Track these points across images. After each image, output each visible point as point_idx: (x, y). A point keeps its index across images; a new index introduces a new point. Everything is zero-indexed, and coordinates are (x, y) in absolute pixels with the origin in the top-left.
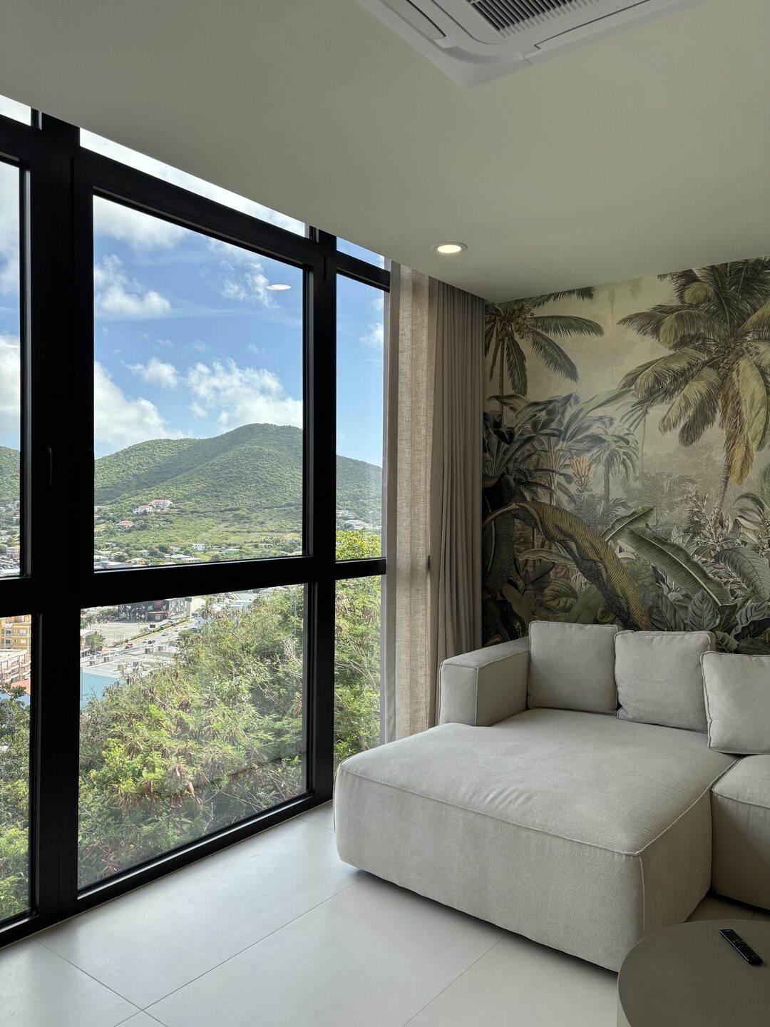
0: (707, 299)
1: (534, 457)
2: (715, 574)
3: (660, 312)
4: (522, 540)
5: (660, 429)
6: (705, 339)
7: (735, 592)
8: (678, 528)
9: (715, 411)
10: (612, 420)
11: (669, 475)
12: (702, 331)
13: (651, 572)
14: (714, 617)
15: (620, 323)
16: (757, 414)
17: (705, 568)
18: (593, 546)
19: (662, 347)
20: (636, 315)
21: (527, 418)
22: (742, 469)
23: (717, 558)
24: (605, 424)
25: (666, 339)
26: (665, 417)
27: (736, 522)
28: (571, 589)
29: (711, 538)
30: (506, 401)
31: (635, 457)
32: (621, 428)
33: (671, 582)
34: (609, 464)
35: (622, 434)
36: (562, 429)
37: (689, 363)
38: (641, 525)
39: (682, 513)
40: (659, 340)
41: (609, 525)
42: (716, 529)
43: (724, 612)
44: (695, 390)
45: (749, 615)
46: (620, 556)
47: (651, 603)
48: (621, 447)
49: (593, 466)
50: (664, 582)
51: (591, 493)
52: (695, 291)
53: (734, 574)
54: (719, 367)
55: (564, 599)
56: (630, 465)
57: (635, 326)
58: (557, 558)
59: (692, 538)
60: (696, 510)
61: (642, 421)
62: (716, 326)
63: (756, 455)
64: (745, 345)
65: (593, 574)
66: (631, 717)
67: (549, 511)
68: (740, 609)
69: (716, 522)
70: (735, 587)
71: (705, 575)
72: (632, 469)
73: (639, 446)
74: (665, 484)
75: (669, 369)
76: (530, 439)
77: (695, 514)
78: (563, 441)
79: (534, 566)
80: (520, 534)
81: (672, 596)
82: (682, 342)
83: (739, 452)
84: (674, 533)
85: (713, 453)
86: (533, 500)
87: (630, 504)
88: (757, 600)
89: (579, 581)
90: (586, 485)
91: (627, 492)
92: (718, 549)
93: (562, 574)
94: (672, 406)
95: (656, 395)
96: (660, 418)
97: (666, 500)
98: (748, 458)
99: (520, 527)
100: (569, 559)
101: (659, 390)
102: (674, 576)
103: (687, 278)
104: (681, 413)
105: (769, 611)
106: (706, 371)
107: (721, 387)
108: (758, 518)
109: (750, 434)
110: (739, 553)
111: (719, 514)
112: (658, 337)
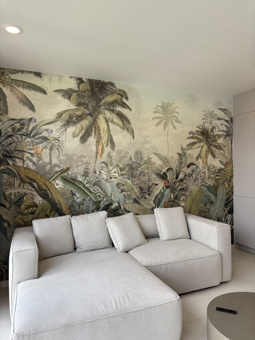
0: (88, 90)
1: (14, 145)
2: (93, 190)
3: (71, 91)
4: (8, 184)
5: (72, 137)
6: (87, 105)
7: (100, 196)
8: (80, 174)
9: (92, 132)
10: (52, 131)
11: (76, 155)
12: (86, 102)
13: (70, 192)
14: (93, 206)
15: (54, 91)
16: (105, 134)
17: (90, 189)
18: (45, 184)
19: (72, 105)
20: (61, 90)
21: (9, 125)
22: (101, 153)
23: (94, 185)
24: (49, 132)
25: (73, 102)
26: (74, 132)
28: (35, 203)
29: (92, 178)
31: (62, 147)
32: (56, 135)
33: (78, 195)
34: (51, 149)
35: (56, 137)
36: (28, 132)
37: (82, 113)
38: (66, 174)
39: (81, 169)
40: (71, 102)
41: (52, 174)
42: (93, 174)
43: (97, 204)
44: (85, 123)
45: (104, 203)
46: (57, 187)
47: (70, 204)
48: (56, 143)
49: (44, 150)
50: (75, 196)
51: (43, 161)
52: (83, 86)
53: (100, 190)
54: (93, 116)
55: (31, 209)
56: (60, 150)
57: (61, 94)
58: (27, 190)
59: (85, 178)
60: (86, 167)
61: (65, 133)
62: (91, 101)
63: (105, 148)
64: (101, 110)
65: (45, 195)
67: (22, 169)
68: (102, 201)
69: (93, 172)
71: (90, 191)
72: (61, 152)
73: (64, 142)
74: (75, 158)
75: (75, 114)
76: (10, 136)
77: (86, 169)
78: (29, 138)
79: (15, 196)
80: (7, 181)
81: (78, 200)
82: (79, 104)
83: (100, 147)
84: (79, 176)
85: (92, 147)
86: (14, 164)
87: (61, 166)
88: (107, 197)
89: (38, 200)
90: (41, 158)
91: (59, 161)
92: (94, 181)
93: (30, 197)
94: (76, 128)
95: (70, 123)
96: (72, 132)
97: (75, 164)
98: (103, 149)
99: (6, 177)
100: (33, 191)
101: (71, 121)
102: (79, 193)
103: (80, 81)
104: (80, 131)
105: (111, 201)
106: (89, 117)
107: (94, 124)
108: (107, 170)
109: (104, 141)
110: (101, 182)
111: (94, 169)
112: (70, 100)
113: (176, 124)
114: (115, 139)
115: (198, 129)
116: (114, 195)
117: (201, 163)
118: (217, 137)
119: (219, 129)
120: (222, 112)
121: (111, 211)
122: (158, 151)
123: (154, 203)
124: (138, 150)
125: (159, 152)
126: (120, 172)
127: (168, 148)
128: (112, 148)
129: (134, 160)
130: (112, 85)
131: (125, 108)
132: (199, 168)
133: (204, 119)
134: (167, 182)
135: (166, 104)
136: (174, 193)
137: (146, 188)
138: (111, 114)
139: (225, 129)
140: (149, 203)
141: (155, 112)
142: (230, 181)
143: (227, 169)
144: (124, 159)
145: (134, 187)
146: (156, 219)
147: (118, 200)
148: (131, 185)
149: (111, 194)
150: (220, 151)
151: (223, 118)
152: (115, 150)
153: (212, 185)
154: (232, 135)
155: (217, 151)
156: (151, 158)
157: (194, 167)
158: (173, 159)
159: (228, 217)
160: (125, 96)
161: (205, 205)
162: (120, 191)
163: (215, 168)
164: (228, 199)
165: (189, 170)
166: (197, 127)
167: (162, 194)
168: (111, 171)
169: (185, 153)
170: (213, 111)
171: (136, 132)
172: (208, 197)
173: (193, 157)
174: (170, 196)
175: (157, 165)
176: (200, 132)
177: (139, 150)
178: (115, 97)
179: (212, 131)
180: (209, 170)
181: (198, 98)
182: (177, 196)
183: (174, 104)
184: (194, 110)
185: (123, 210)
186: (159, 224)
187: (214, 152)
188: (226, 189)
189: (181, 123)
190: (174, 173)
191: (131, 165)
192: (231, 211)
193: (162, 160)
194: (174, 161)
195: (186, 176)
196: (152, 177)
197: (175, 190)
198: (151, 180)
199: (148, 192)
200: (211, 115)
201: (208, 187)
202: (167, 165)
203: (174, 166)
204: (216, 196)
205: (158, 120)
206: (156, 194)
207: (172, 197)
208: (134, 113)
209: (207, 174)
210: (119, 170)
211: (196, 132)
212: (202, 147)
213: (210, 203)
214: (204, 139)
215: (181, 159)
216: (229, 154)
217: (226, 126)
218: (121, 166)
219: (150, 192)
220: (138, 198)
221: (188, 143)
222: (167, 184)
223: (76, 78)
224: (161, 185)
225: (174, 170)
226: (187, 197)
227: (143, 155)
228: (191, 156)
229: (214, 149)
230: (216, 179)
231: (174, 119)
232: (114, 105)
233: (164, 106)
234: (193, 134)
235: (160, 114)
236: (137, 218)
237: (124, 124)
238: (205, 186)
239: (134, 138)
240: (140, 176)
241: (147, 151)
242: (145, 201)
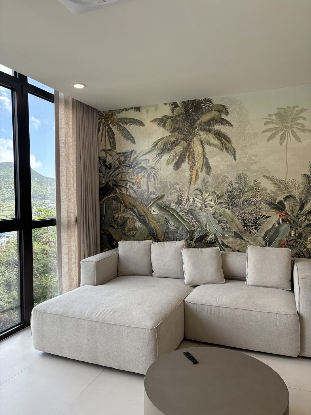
0: (182, 114)
1: (120, 175)
2: (187, 219)
3: (166, 118)
4: (116, 209)
5: (166, 164)
6: (182, 129)
7: (194, 225)
8: (174, 202)
9: (186, 157)
10: (149, 160)
11: (170, 182)
12: (181, 126)
13: (165, 219)
14: (187, 235)
15: (150, 122)
16: (200, 158)
17: (183, 217)
18: (143, 210)
19: (166, 132)
20: (157, 119)
21: (116, 159)
22: (195, 179)
23: (187, 213)
24: (146, 162)
25: (168, 129)
26: (168, 159)
27: (194, 199)
28: (135, 227)
29: (185, 205)
30: (107, 152)
31: (158, 175)
32: (152, 164)
33: (172, 223)
34: (148, 178)
35: (153, 166)
36: (130, 164)
37: (176, 139)
38: (160, 201)
39: (175, 196)
40: (165, 129)
41: (149, 201)
42: (187, 202)
43: (190, 233)
44: (179, 149)
45: (199, 234)
46: (153, 213)
47: (164, 231)
48: (152, 171)
49: (142, 179)
50: (169, 223)
51: (142, 189)
52: (178, 110)
53: (193, 219)
54: (187, 141)
55: (133, 232)
56: (156, 178)
57: (156, 123)
58: (129, 215)
59: (179, 206)
60: (180, 195)
61: (160, 161)
62: (186, 124)
63: (200, 174)
64: (195, 132)
65: (143, 221)
66: (157, 276)
67: (126, 197)
68: (196, 231)
69: (187, 199)
70: (194, 223)
71: (183, 220)
72: (157, 180)
73: (159, 171)
74: (169, 185)
75: (169, 141)
76: (118, 168)
77: (179, 196)
78: (131, 168)
79: (121, 219)
80: (115, 206)
81: (172, 228)
82: (173, 130)
83: (194, 173)
84: (172, 204)
85: (185, 173)
86: (120, 192)
87: (156, 193)
88: (201, 228)
89: (138, 224)
90: (140, 186)
91: (155, 188)
92: (188, 209)
93: (132, 222)
94: (171, 155)
95: (165, 151)
96: (166, 160)
97: (169, 192)
98: (197, 175)
99: (115, 203)
100: (134, 216)
101: (166, 149)
102: (172, 220)
103: (175, 105)
104: (174, 158)
105: (206, 232)
106: (183, 142)
107: (188, 148)
108: (201, 198)
109: (198, 166)
110: (195, 211)
111: (188, 196)
112: (165, 128)
113: (300, 134)
114: (211, 162)
116: (210, 227)
121: (206, 243)
122: (270, 173)
123: (264, 240)
124: (240, 174)
125: (271, 175)
126: (217, 200)
127: (287, 169)
128: (208, 173)
129: (235, 186)
130: (209, 102)
131: (224, 124)
134: (285, 214)
135: (284, 109)
136: (296, 229)
137: (252, 221)
138: (207, 135)
141: (266, 124)
144: (223, 184)
145: (235, 218)
147: (215, 232)
148: (231, 215)
149: (206, 225)
152: (211, 175)
156: (260, 183)
158: (295, 183)
160: (224, 111)
162: (217, 222)
167: (276, 231)
168: (206, 198)
171: (238, 152)
174: (289, 233)
175: (269, 191)
177: (242, 174)
178: (213, 114)
182: (301, 234)
183: (297, 106)
185: (221, 244)
190: (296, 202)
191: (231, 192)
193: (276, 184)
194: (297, 186)
196: (261, 206)
197: (297, 225)
198: (260, 211)
199: (254, 225)
202: (285, 191)
205: (271, 133)
206: (266, 229)
207: (293, 235)
208: (236, 128)
210: (216, 198)
218: (218, 193)
219: (257, 226)
220: (240, 232)
222: (284, 217)
223: (171, 103)
224: (275, 218)
225: (297, 198)
227: (248, 179)
231: (297, 128)
232: (211, 124)
233: (280, 112)
235: (274, 124)
237: (222, 144)
239: (235, 159)
240: (243, 205)
241: (254, 174)
242: (251, 236)
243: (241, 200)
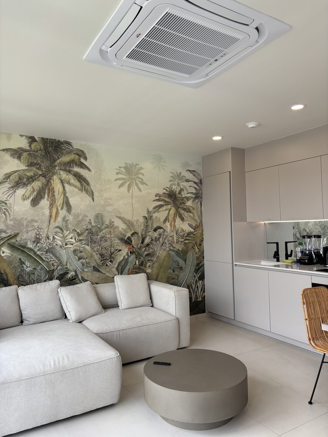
0: (41, 150)
2: (46, 258)
3: (21, 150)
5: (22, 199)
6: (40, 165)
7: (54, 264)
8: (30, 241)
9: (45, 194)
11: (26, 219)
12: (39, 162)
13: (19, 260)
14: (46, 275)
15: (1, 150)
16: (60, 197)
17: (42, 256)
19: (22, 165)
20: (10, 149)
22: (55, 217)
23: (47, 252)
25: (24, 162)
26: (24, 194)
27: (54, 237)
29: (44, 244)
31: (10, 211)
32: (2, 198)
33: (27, 263)
35: (3, 200)
37: (34, 174)
38: (13, 241)
39: (32, 235)
40: (21, 162)
42: (46, 240)
43: (49, 273)
44: (37, 184)
45: (59, 272)
46: (3, 255)
47: (18, 274)
48: (3, 206)
50: (24, 264)
52: (36, 145)
53: (53, 257)
54: (46, 177)
56: (8, 214)
57: (9, 153)
59: (37, 244)
60: (38, 233)
61: (13, 195)
62: (45, 161)
63: (60, 212)
64: (55, 171)
68: (56, 270)
69: (46, 238)
70: (53, 262)
71: (42, 259)
72: (8, 216)
73: (12, 206)
74: (24, 222)
75: (25, 175)
77: (37, 235)
81: (28, 270)
82: (31, 165)
83: (54, 211)
84: (29, 243)
85: (45, 210)
87: (7, 232)
88: (62, 266)
91: (6, 226)
92: (47, 248)
94: (27, 190)
95: (20, 185)
96: (22, 194)
97: (25, 229)
98: (58, 213)
101: (21, 183)
102: (29, 261)
103: (32, 140)
104: (31, 193)
105: (66, 270)
106: (41, 178)
107: (47, 185)
108: (62, 235)
109: (58, 204)
110: (55, 249)
111: (47, 234)
112: (20, 160)
113: (141, 186)
114: (72, 201)
115: (165, 191)
116: (70, 263)
117: (169, 227)
118: (185, 199)
119: (187, 191)
120: (190, 173)
121: (66, 281)
122: (121, 214)
123: (117, 270)
124: (98, 214)
125: (122, 216)
126: (77, 237)
127: (133, 211)
128: (69, 211)
129: (93, 224)
130: (69, 144)
131: (83, 168)
132: (167, 232)
133: (171, 181)
134: (132, 247)
135: (130, 164)
136: (140, 259)
137: (107, 255)
138: (67, 175)
139: (194, 191)
140: (111, 271)
141: (117, 173)
142: (200, 245)
143: (197, 233)
144: (83, 223)
145: (94, 254)
146: (116, 287)
147: (75, 268)
148: (90, 251)
149: (67, 262)
150: (189, 214)
151: (192, 179)
152: (72, 213)
153: (181, 250)
154: (202, 197)
155: (186, 214)
156: (114, 222)
157: (161, 230)
158: (138, 223)
159: (199, 283)
160: (83, 156)
161: (174, 271)
162: (77, 258)
163: (183, 232)
164: (198, 265)
165: (156, 235)
166: (164, 189)
167: (126, 261)
168: (67, 236)
169: (151, 216)
170: (180, 173)
171: (96, 194)
172: (177, 262)
173: (160, 220)
174: (135, 262)
175: (120, 229)
176: (167, 194)
177: (100, 213)
178: (72, 157)
179: (180, 193)
180: (177, 234)
181: (164, 159)
182: (142, 262)
183: (138, 165)
184: (160, 172)
185: (81, 279)
186: (118, 292)
187: (183, 215)
188: (196, 253)
189: (147, 185)
190: (139, 237)
191: (90, 229)
192: (202, 277)
193: (126, 224)
194: (139, 225)
195: (153, 240)
196: (114, 242)
197: (140, 255)
198: (114, 246)
199: (110, 258)
200: (179, 176)
201: (177, 251)
202: (132, 229)
203: (140, 230)
204: (185, 261)
205: (121, 182)
206: (118, 261)
207: (137, 264)
208: (94, 174)
209: (175, 238)
210: (77, 235)
211: (163, 195)
212: (170, 210)
213: (179, 269)
214: (171, 201)
215: (147, 223)
216: (199, 217)
217: (195, 188)
218: (78, 231)
219: (112, 259)
220: (98, 265)
221: (154, 206)
222: (131, 250)
223: (27, 136)
224: (125, 250)
225: (140, 234)
226: (154, 263)
227: (104, 218)
228: (158, 219)
229: (182, 212)
230: (185, 243)
231: (139, 181)
232: (71, 165)
233: (127, 166)
234: (160, 196)
235: (123, 175)
236: (95, 288)
237: (82, 186)
238: (173, 251)
239: (93, 200)
240: (100, 241)
241: (109, 215)
242: (107, 268)
243: (99, 237)
